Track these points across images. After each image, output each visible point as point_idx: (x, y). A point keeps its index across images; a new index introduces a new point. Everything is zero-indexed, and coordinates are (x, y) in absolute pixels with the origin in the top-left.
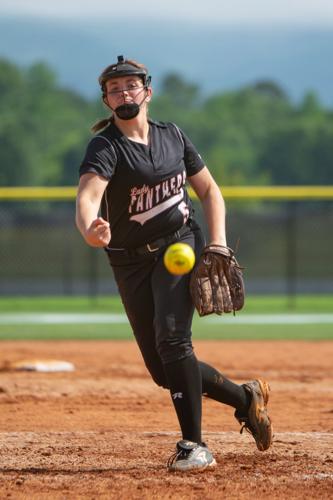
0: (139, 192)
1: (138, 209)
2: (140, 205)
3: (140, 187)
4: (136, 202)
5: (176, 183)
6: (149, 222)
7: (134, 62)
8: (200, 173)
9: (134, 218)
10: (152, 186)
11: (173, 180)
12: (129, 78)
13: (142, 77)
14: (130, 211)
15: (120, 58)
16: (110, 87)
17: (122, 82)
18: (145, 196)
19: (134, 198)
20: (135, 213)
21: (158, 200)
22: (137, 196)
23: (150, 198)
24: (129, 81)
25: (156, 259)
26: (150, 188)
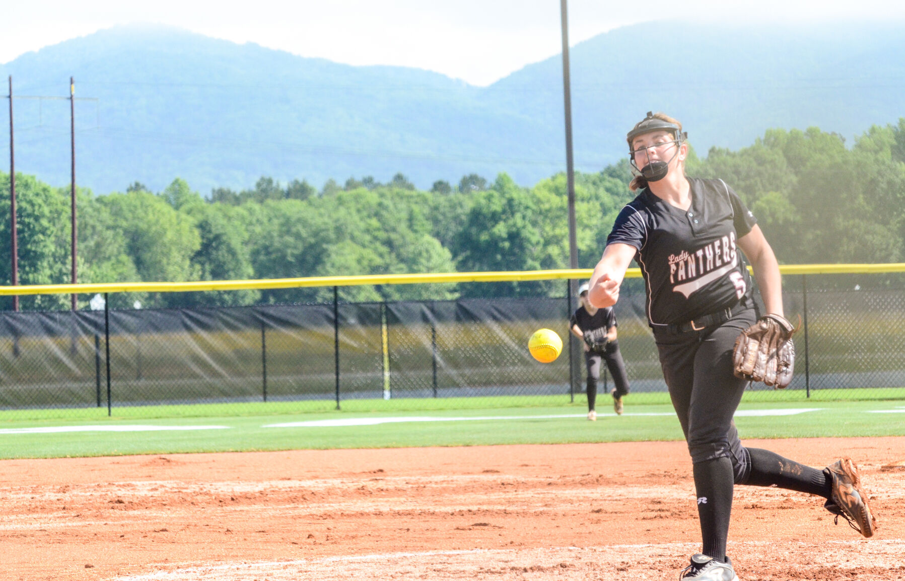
0: (677, 259)
1: (680, 279)
2: (682, 273)
3: (677, 254)
4: (677, 272)
5: (721, 247)
6: (694, 295)
7: (663, 116)
8: (751, 235)
9: (677, 289)
10: (692, 250)
11: (717, 243)
12: (655, 134)
13: (672, 131)
14: (672, 281)
15: (649, 114)
16: (636, 146)
17: (648, 139)
18: (686, 263)
19: (673, 267)
20: (678, 283)
21: (702, 272)
22: (677, 264)
23: (692, 266)
24: (657, 137)
25: (700, 339)
26: (690, 254)
